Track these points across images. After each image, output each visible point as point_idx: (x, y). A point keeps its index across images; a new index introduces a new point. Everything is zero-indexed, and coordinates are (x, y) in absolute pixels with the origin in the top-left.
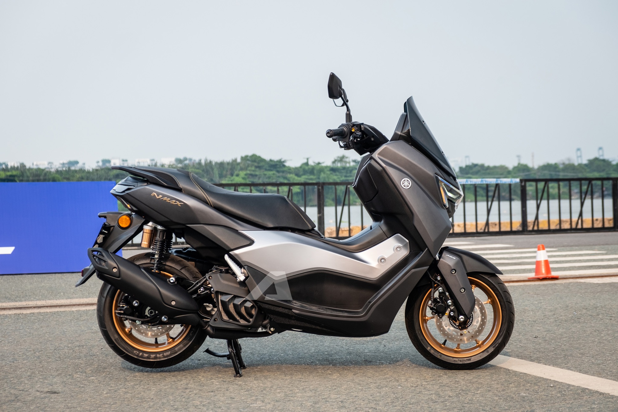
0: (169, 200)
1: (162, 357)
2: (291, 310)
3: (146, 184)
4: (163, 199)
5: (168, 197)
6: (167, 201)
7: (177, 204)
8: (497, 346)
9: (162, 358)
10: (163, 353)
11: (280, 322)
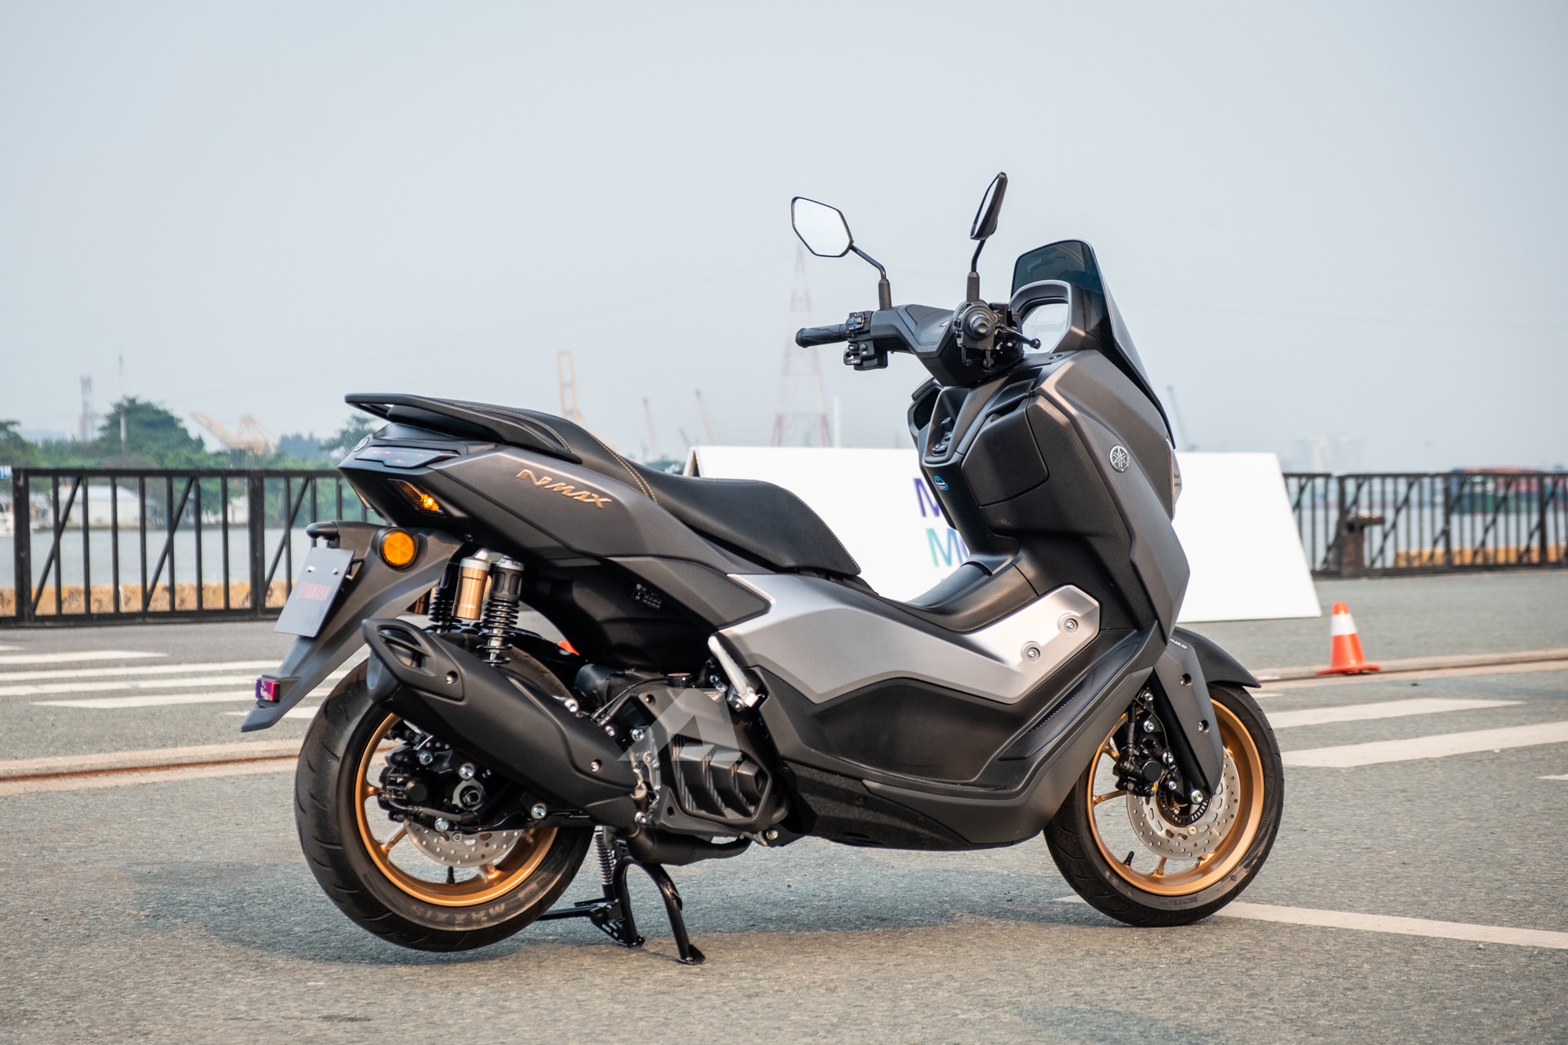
0: (573, 491)
1: (486, 918)
2: (862, 780)
3: (492, 446)
4: (554, 487)
5: (569, 482)
6: (563, 493)
7: (595, 503)
8: (1253, 863)
9: (484, 922)
10: (488, 909)
11: (826, 814)
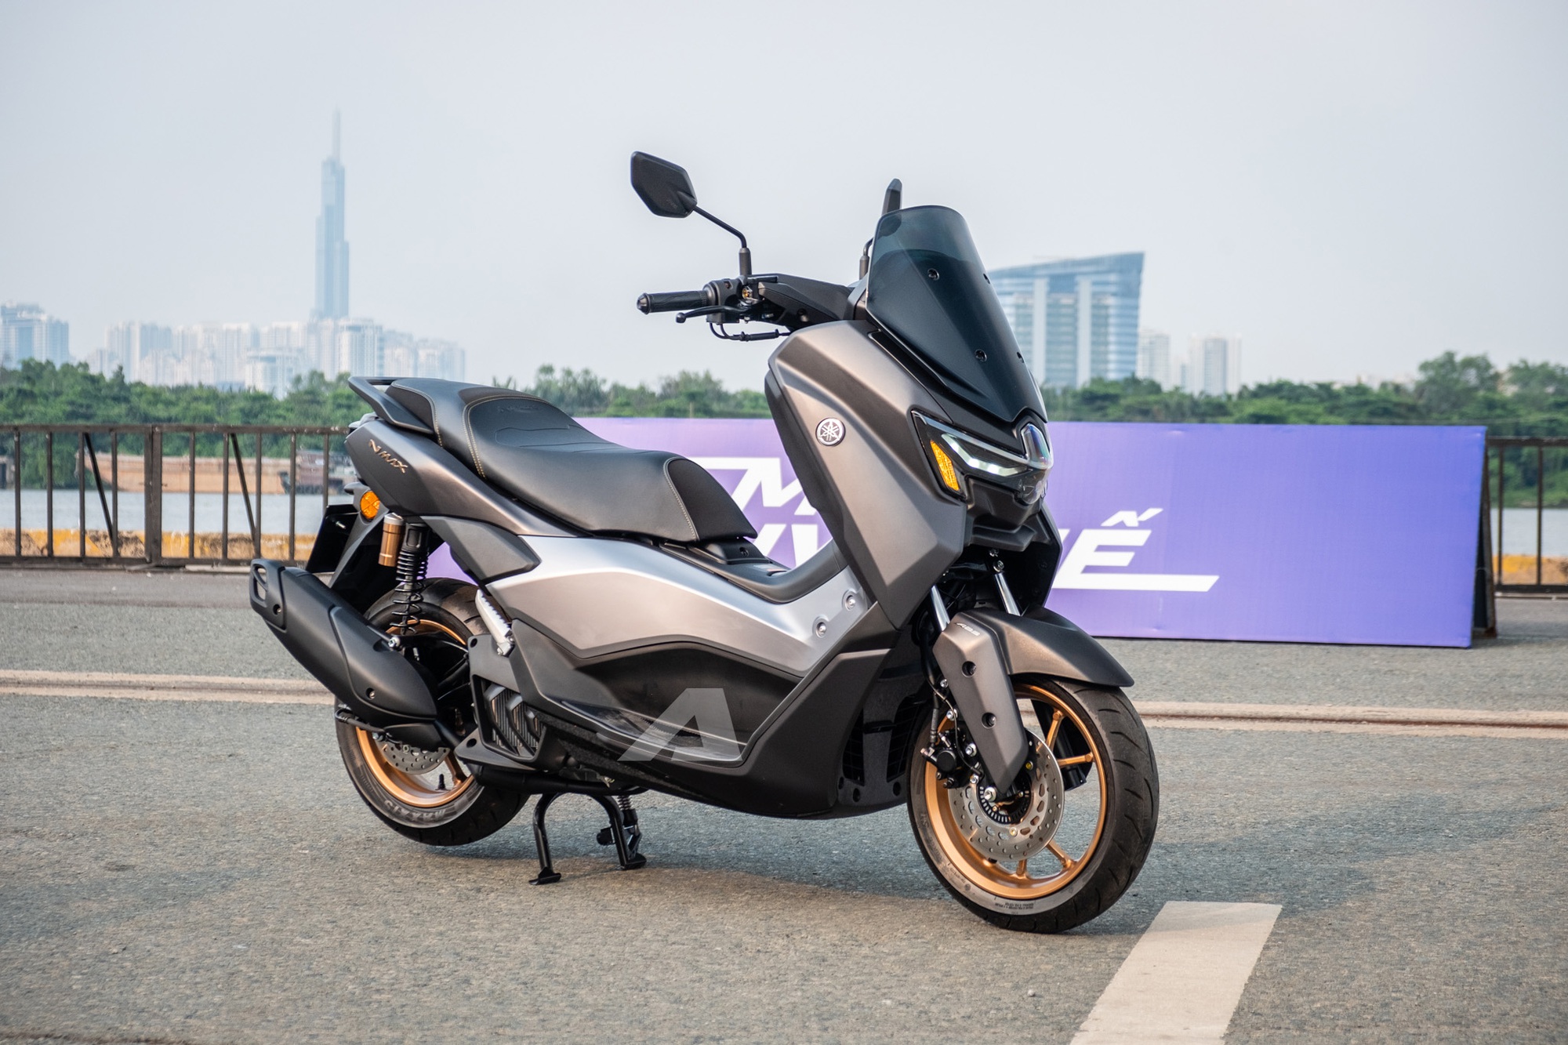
0: (390, 458)
1: (431, 819)
2: (595, 732)
4: (382, 455)
6: (386, 459)
7: (399, 468)
8: (1090, 878)
9: (430, 822)
10: (434, 813)
